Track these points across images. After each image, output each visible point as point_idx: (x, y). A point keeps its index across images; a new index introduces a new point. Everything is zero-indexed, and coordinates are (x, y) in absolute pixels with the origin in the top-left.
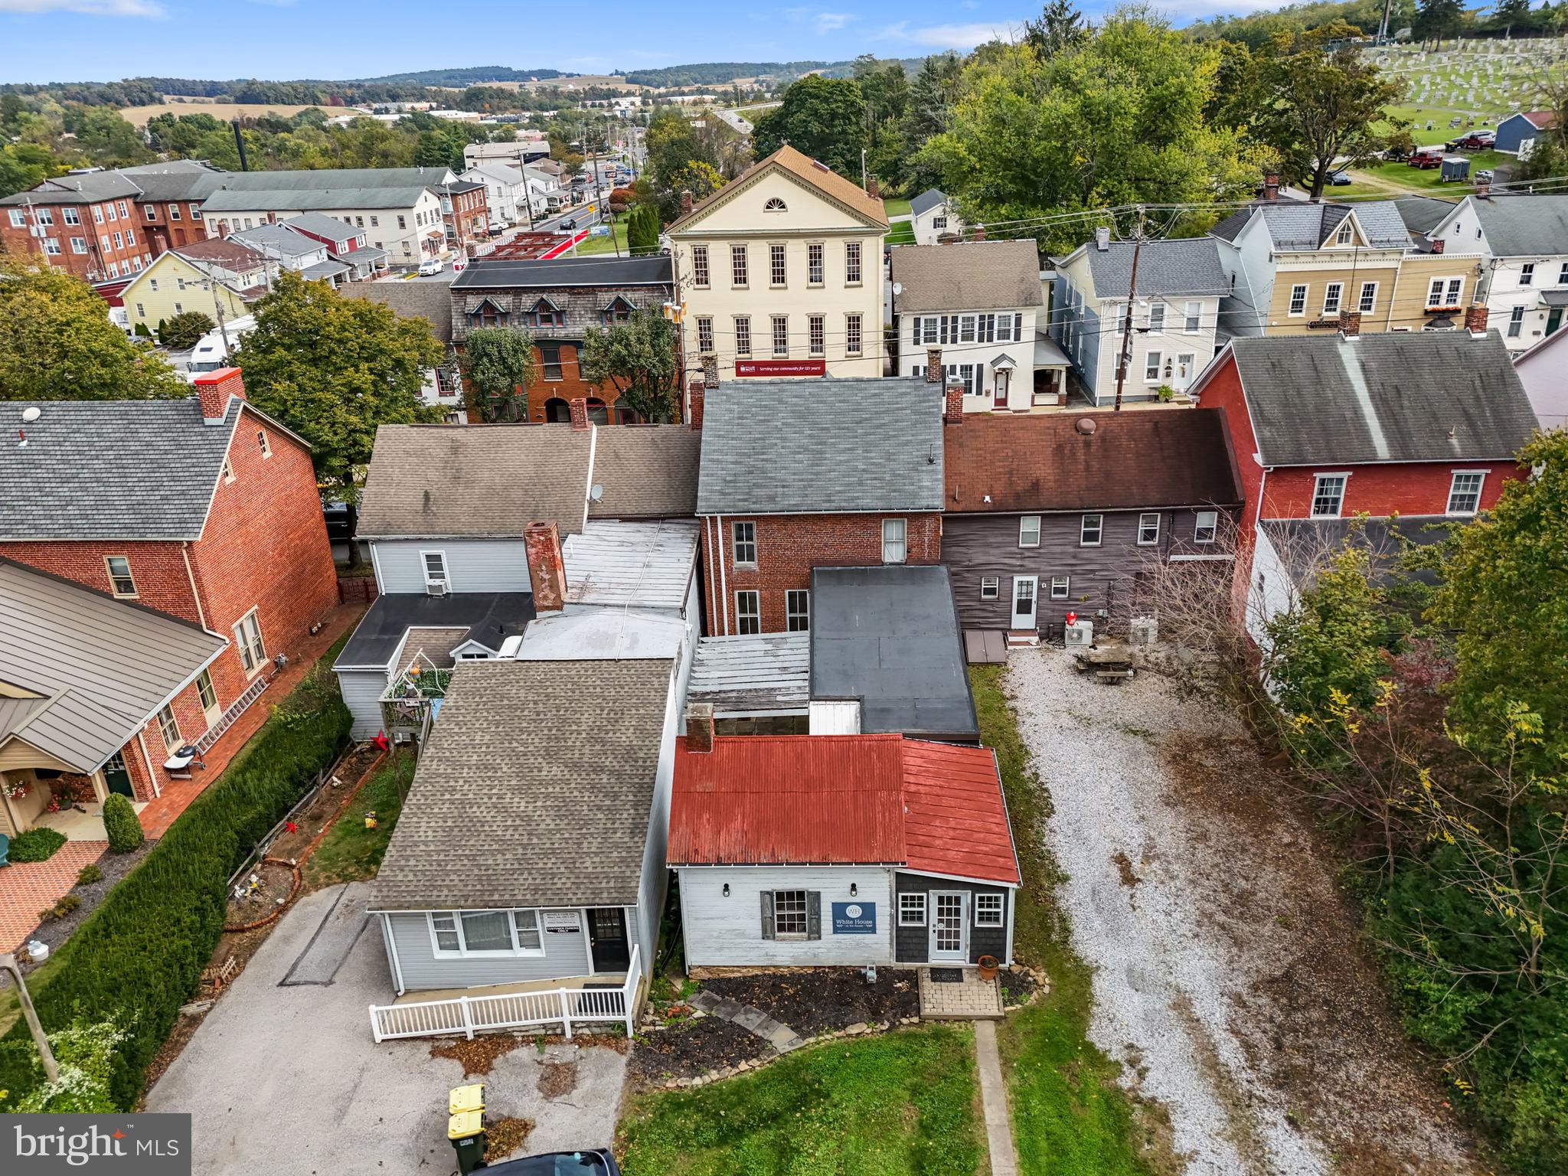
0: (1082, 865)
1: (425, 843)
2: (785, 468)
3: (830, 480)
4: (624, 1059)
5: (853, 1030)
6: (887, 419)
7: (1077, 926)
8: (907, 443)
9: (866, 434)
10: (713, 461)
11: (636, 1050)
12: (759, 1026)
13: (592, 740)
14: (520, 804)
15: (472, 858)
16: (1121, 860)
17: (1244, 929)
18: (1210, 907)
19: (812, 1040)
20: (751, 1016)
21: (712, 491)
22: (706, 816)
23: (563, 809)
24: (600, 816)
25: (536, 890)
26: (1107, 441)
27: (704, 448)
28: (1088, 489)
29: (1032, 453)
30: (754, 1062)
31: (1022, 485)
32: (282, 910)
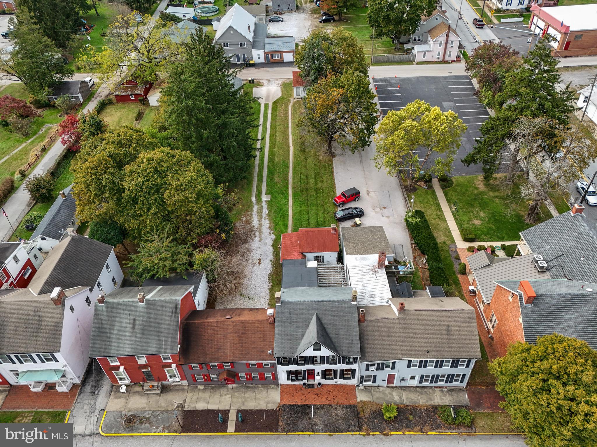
0: (267, 263)
7: (272, 253)
16: (260, 263)
17: (246, 251)
18: (249, 254)
31: (255, 311)
32: (415, 258)
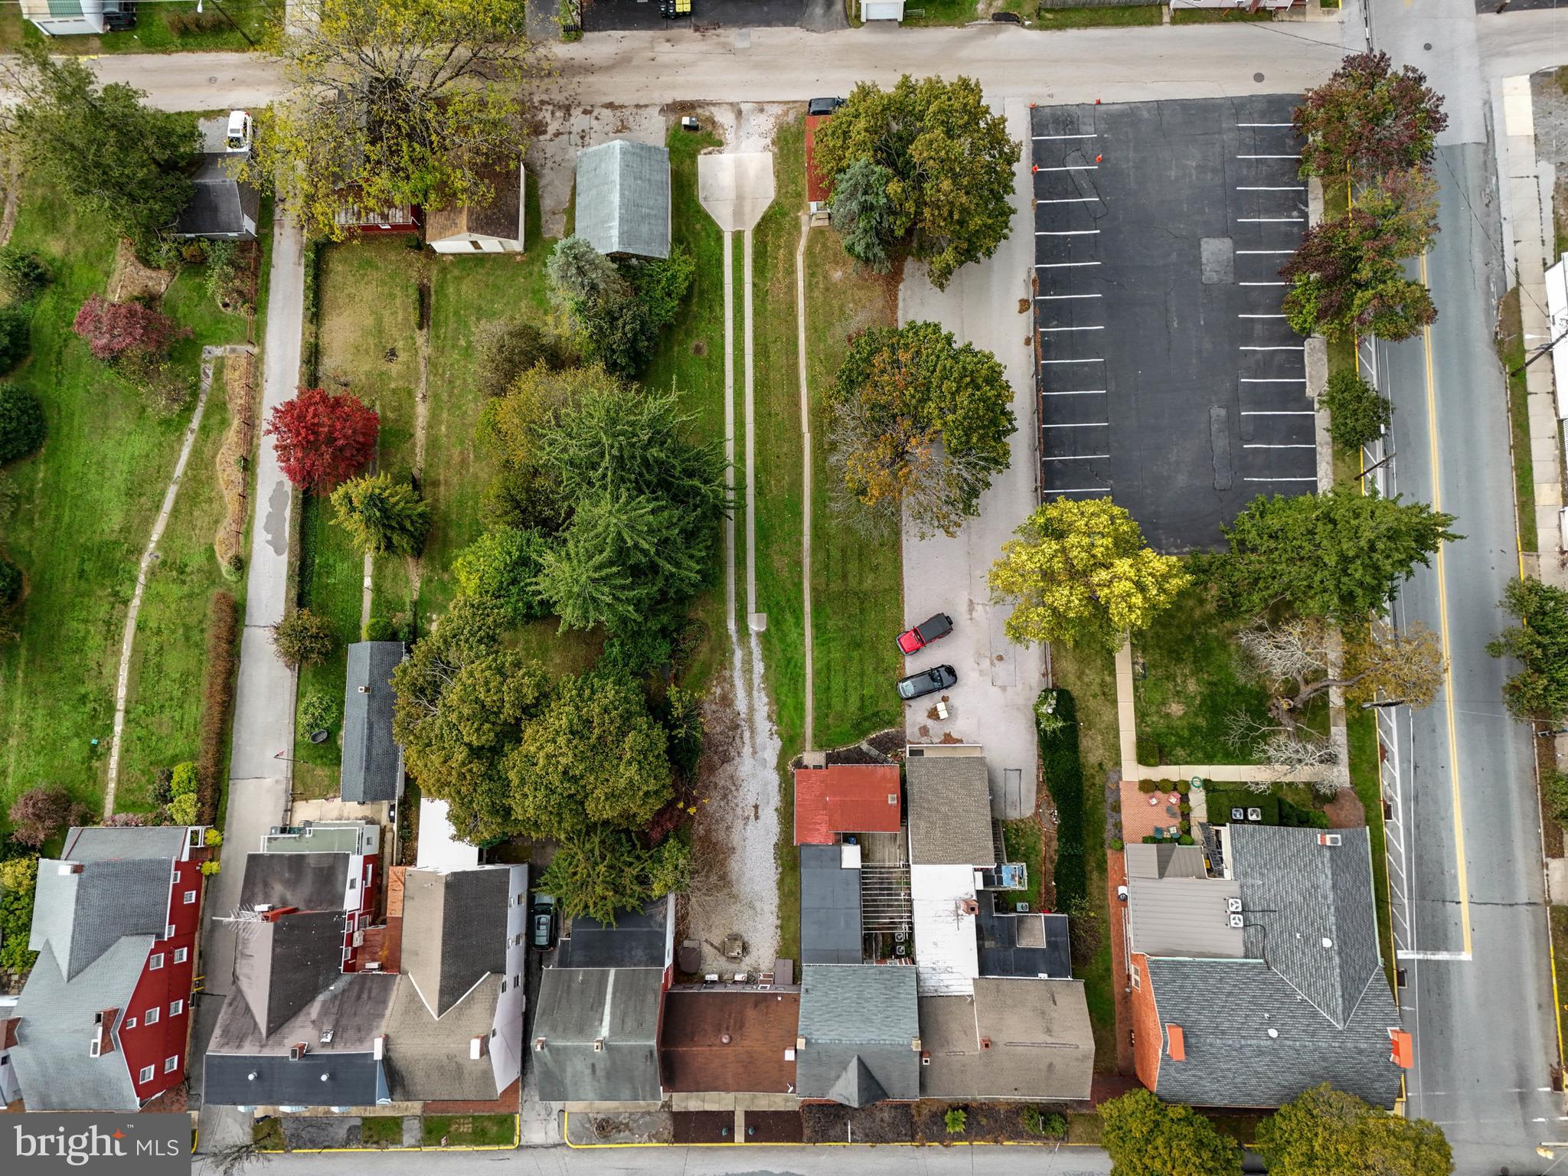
2: (876, 989)
3: (854, 981)
4: (907, 737)
5: (845, 748)
6: (826, 1016)
7: (777, 788)
9: (836, 1007)
10: (910, 994)
11: (904, 740)
12: (871, 749)
14: (951, 795)
17: (729, 784)
18: (735, 793)
19: (857, 745)
20: (873, 752)
21: (909, 976)
26: (718, 1031)
27: (915, 1000)
28: (732, 1002)
30: (872, 737)
31: (762, 1006)
32: (1038, 806)
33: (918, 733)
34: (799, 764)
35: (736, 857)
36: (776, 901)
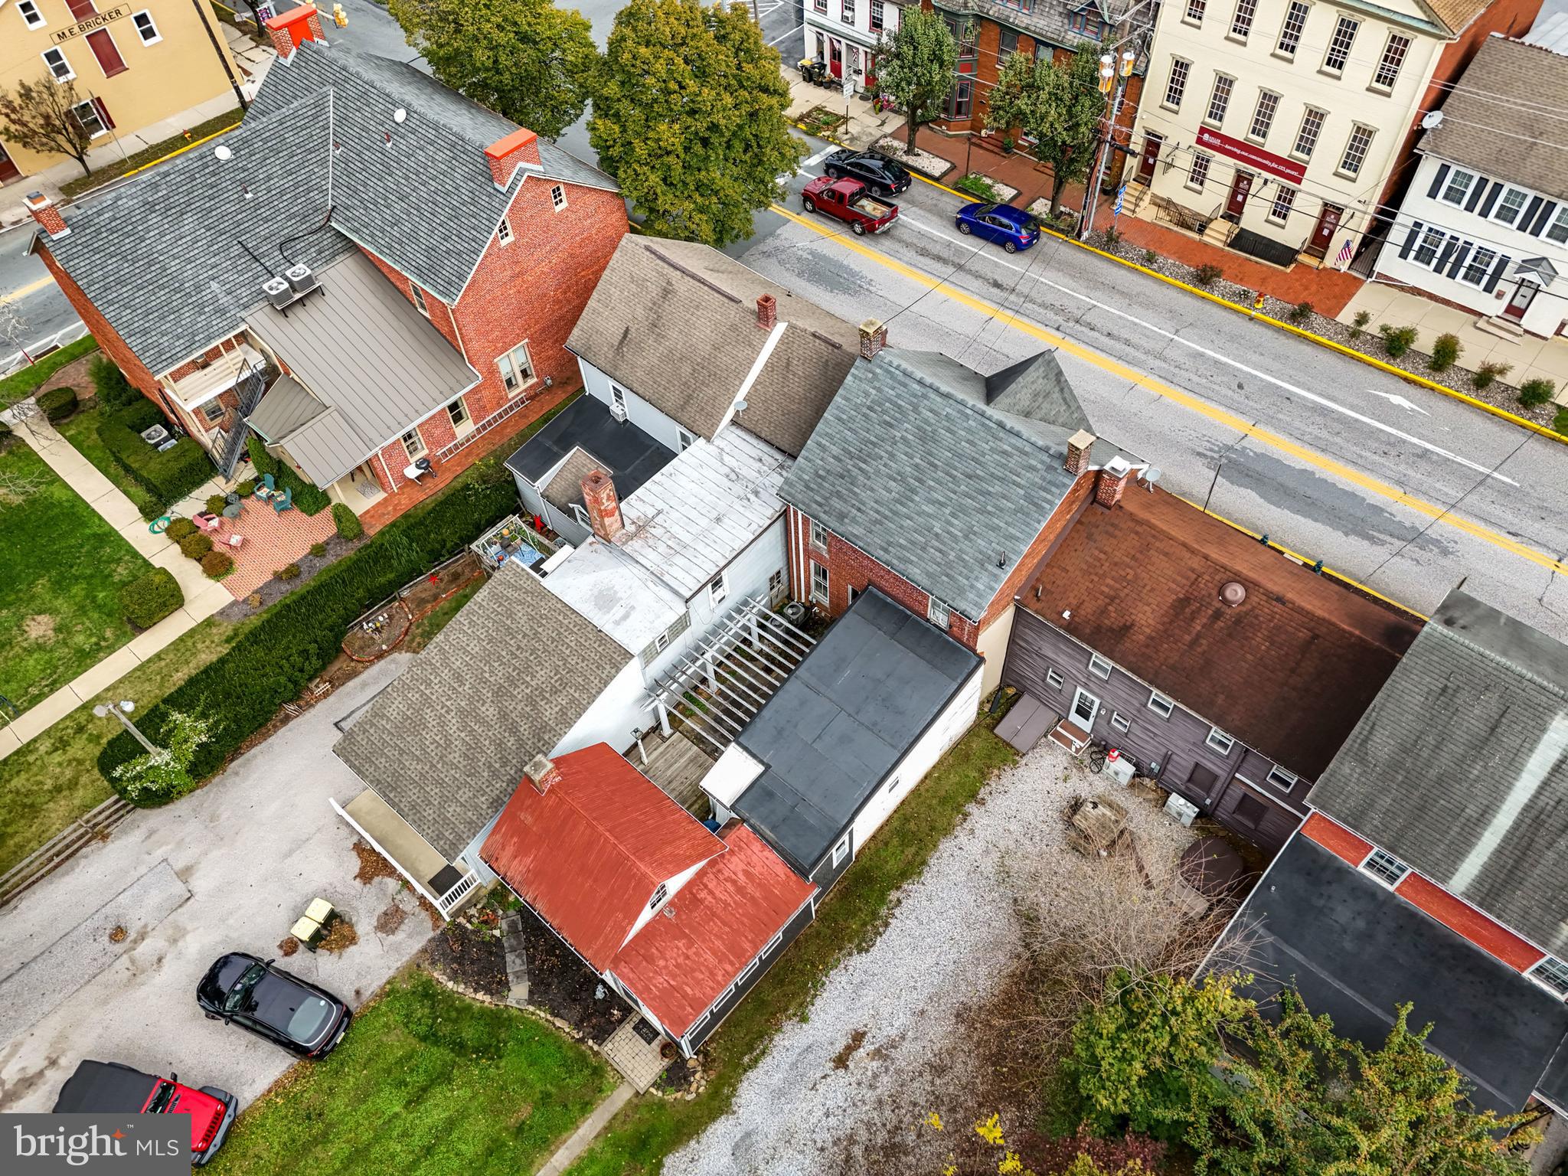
0: (828, 1018)
1: (388, 719)
2: (872, 490)
3: (902, 527)
4: (431, 934)
5: (559, 1023)
6: (997, 488)
7: (763, 1065)
8: (995, 529)
9: (967, 495)
10: (819, 444)
11: (442, 933)
12: (515, 973)
13: (531, 701)
14: (453, 723)
15: (402, 752)
16: (858, 1038)
18: (862, 1135)
19: (531, 1008)
20: (518, 961)
21: (800, 479)
22: (515, 839)
23: (471, 752)
24: (486, 774)
25: (414, 807)
26: (1242, 623)
27: (820, 426)
28: (1173, 668)
29: (1152, 590)
30: (487, 998)
31: (1113, 619)
32: (381, 656)
33: (408, 926)
34: (676, 1075)
35: (964, 994)
36: (946, 846)
